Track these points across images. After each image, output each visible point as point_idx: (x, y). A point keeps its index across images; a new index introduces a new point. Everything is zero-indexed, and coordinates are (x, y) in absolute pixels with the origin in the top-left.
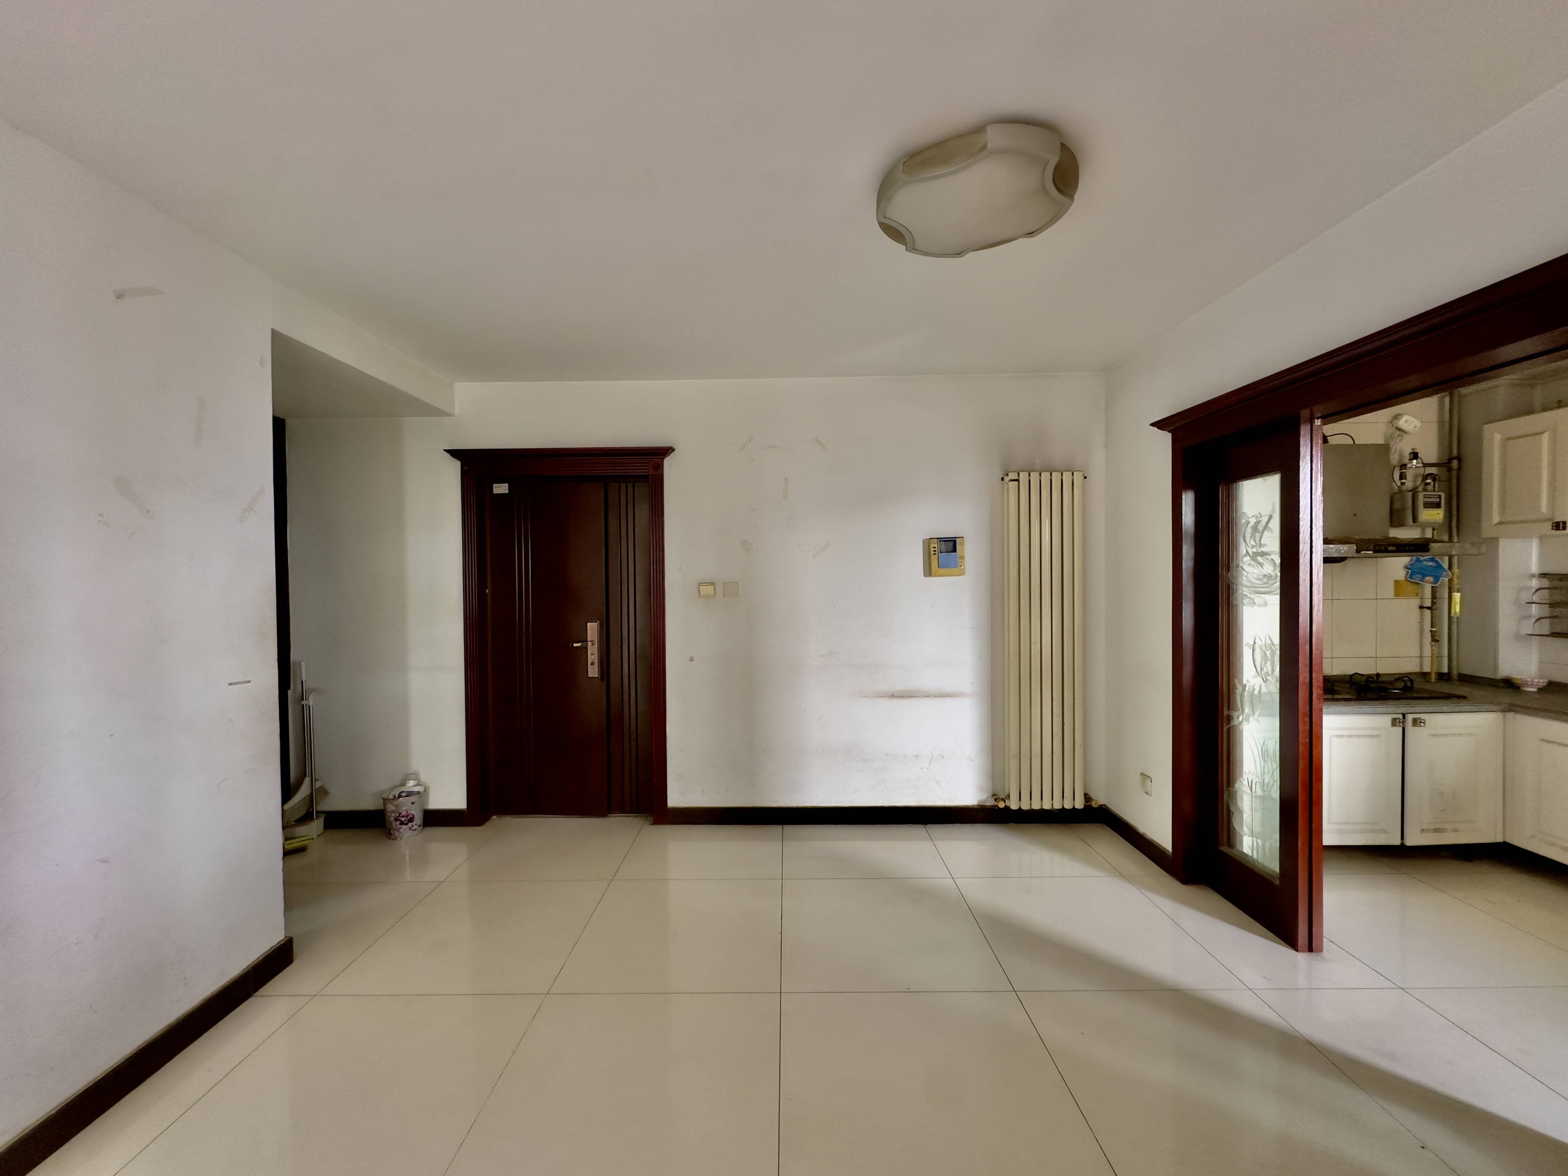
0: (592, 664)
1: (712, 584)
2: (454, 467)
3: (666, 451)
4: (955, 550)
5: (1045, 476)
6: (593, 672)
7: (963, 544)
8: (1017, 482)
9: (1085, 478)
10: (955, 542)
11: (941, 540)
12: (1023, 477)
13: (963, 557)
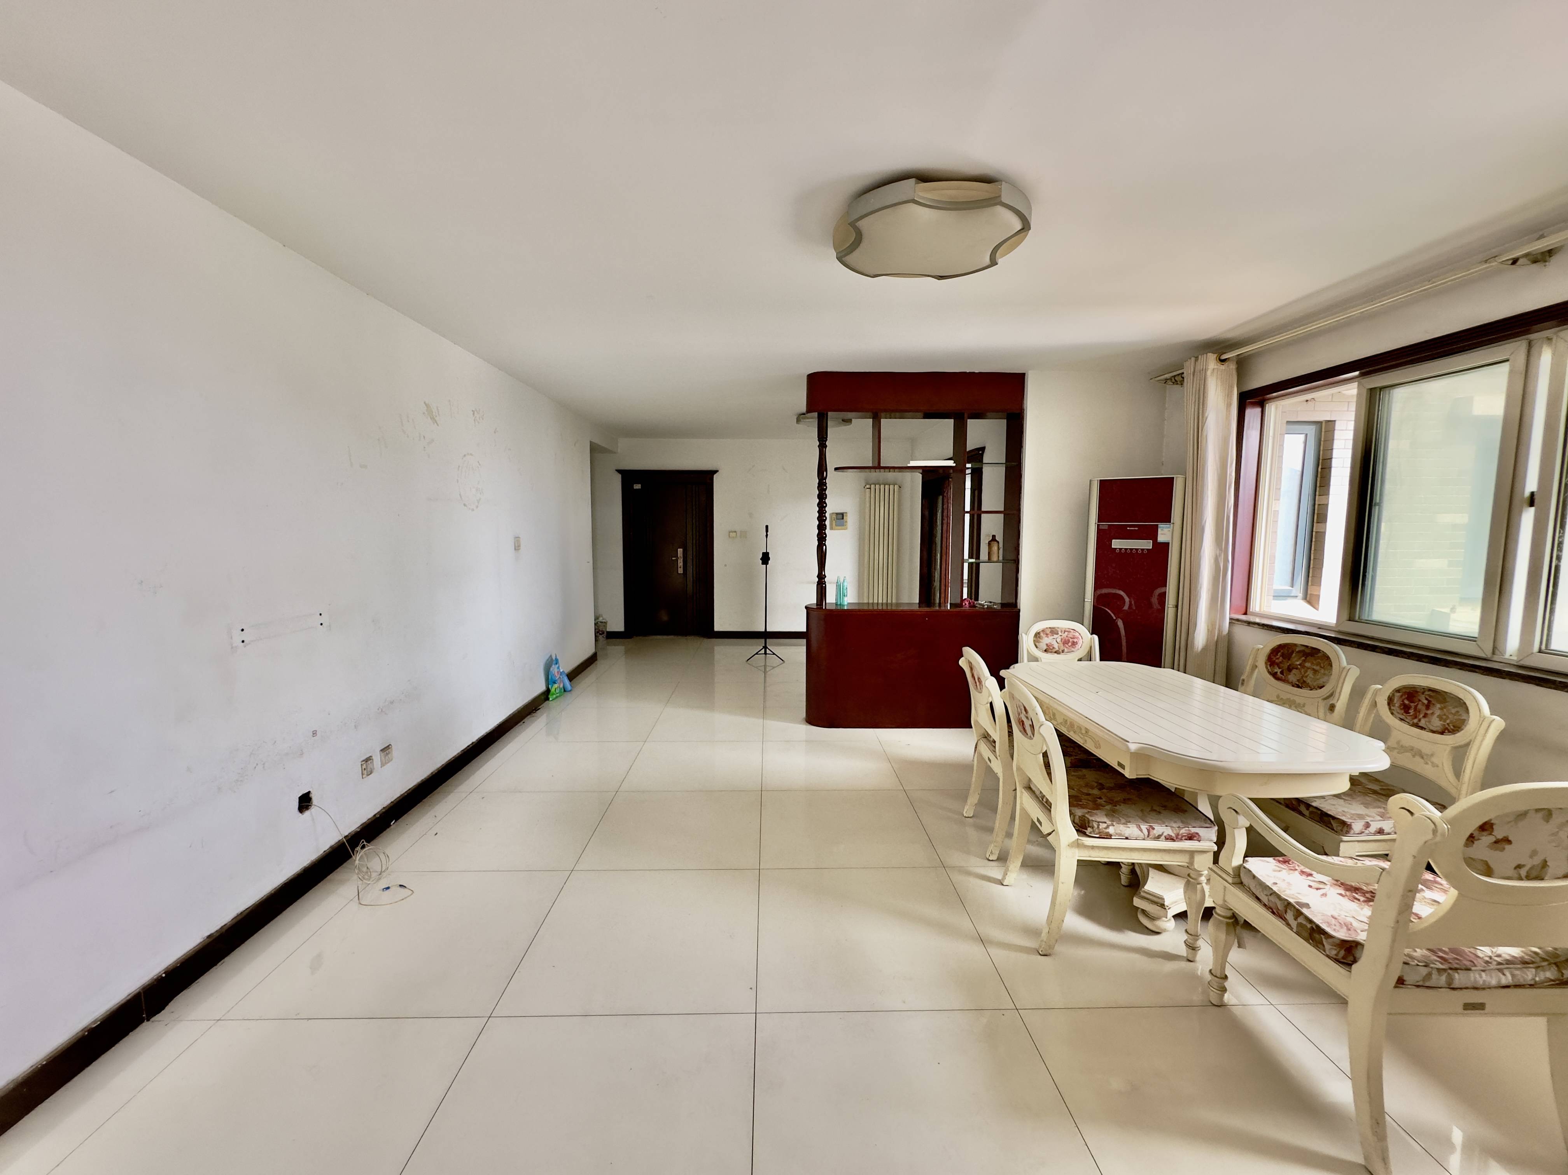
0: (680, 567)
1: (735, 532)
2: (619, 477)
3: (716, 472)
4: (843, 518)
5: (882, 486)
6: (681, 571)
7: (846, 516)
8: (869, 490)
9: (900, 487)
10: (843, 515)
11: (837, 514)
12: (873, 486)
13: (846, 522)
